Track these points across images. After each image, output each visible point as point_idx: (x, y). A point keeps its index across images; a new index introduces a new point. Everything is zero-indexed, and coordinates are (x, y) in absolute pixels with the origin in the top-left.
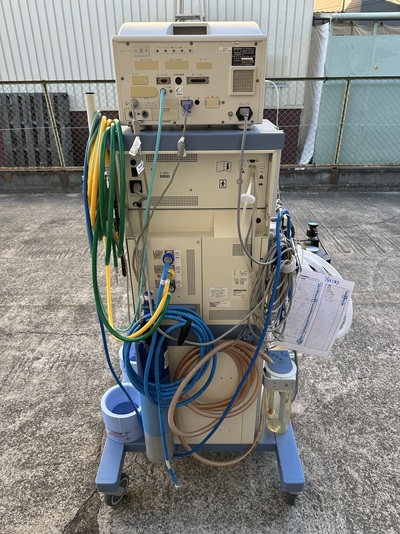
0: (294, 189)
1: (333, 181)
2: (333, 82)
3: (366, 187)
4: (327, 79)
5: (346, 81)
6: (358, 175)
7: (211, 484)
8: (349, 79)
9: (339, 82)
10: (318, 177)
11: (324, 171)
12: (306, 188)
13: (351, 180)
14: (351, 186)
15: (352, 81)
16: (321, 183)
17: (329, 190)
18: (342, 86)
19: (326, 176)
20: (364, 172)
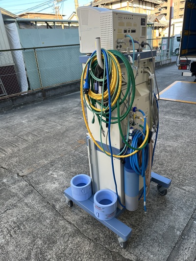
0: (28, 103)
1: (44, 95)
2: (28, 50)
3: (58, 95)
4: (25, 49)
5: (33, 50)
6: (53, 90)
7: (140, 211)
8: (34, 48)
9: (30, 50)
10: (37, 95)
11: (39, 92)
12: (33, 102)
13: (51, 93)
14: (52, 96)
15: (36, 49)
16: (39, 97)
17: (44, 100)
18: (32, 52)
19: (40, 94)
20: (54, 89)
